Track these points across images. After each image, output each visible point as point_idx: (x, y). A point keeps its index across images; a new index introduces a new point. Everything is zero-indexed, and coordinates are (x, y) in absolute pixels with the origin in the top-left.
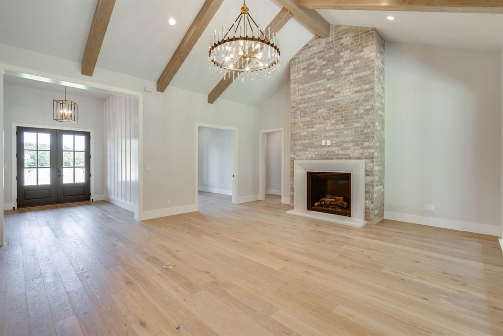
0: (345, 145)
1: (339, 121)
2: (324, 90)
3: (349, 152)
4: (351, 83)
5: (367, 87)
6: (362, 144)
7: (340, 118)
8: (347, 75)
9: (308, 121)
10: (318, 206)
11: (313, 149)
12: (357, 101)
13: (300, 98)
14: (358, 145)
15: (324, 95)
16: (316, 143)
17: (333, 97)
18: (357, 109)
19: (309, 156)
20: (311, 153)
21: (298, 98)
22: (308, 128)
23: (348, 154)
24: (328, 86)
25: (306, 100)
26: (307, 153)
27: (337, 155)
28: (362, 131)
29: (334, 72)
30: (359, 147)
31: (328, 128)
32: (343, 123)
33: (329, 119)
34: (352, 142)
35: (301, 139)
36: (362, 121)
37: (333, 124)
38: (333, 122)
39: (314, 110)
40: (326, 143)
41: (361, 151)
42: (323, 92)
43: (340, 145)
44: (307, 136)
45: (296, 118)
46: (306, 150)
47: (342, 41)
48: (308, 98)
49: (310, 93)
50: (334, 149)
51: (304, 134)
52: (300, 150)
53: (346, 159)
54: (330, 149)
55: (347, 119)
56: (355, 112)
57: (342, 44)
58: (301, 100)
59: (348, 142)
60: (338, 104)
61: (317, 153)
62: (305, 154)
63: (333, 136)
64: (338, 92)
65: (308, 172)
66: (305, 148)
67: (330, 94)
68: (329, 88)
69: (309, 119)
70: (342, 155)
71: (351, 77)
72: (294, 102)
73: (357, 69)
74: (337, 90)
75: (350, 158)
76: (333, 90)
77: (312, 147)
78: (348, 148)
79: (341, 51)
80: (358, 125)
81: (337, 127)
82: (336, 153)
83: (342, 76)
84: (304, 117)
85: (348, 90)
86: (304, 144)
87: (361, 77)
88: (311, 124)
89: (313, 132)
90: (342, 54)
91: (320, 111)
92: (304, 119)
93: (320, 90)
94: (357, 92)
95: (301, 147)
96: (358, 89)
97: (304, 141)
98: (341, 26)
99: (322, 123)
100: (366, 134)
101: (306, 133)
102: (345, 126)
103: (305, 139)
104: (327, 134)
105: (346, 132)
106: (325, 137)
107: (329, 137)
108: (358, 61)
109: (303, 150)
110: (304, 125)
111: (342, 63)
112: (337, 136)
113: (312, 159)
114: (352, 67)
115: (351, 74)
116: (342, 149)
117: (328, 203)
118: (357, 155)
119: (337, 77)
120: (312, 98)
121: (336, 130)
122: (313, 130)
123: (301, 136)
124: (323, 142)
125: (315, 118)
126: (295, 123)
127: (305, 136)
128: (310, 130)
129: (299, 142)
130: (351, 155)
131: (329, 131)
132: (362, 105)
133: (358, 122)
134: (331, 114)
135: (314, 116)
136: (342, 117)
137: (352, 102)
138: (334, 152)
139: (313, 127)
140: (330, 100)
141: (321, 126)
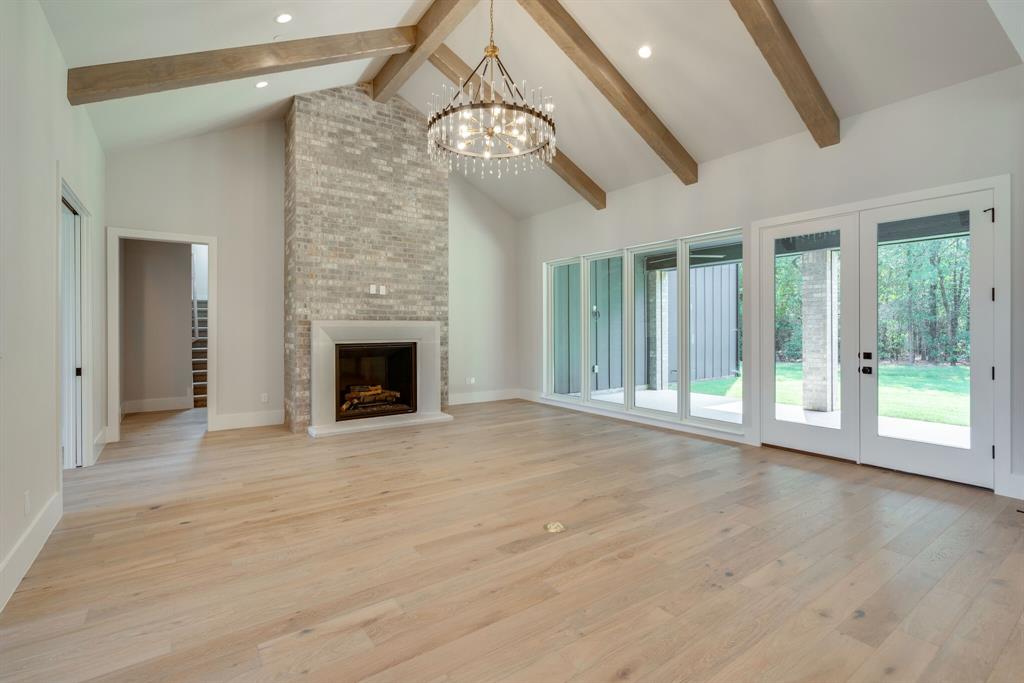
0: (410, 297)
1: (400, 255)
2: (375, 194)
3: (415, 308)
4: (419, 200)
5: (440, 214)
6: (433, 298)
7: (402, 252)
8: (412, 184)
9: (341, 244)
10: (348, 409)
11: (352, 300)
12: (427, 232)
13: (322, 190)
14: (428, 299)
15: (374, 203)
16: (359, 289)
17: (390, 212)
18: (427, 243)
19: (343, 312)
20: (347, 306)
21: (317, 189)
22: (340, 256)
23: (415, 313)
24: (382, 189)
25: (336, 200)
26: (337, 306)
27: (397, 312)
28: (434, 279)
29: (390, 170)
30: (430, 302)
31: (381, 264)
32: (405, 261)
33: (382, 248)
34: (420, 293)
35: (324, 277)
36: (433, 262)
37: (389, 259)
38: (390, 255)
39: (354, 224)
40: (378, 290)
41: (433, 308)
42: (373, 198)
43: (402, 295)
44: (338, 272)
45: (311, 230)
46: (336, 301)
47: (405, 125)
48: (341, 198)
49: (345, 189)
50: (391, 302)
51: (330, 266)
52: (324, 300)
53: (411, 319)
54: (384, 302)
55: (412, 256)
56: (424, 247)
57: (405, 130)
58: (322, 195)
59: (414, 292)
60: (399, 228)
61: (359, 307)
62: (333, 308)
63: (389, 279)
64: (398, 208)
65: (337, 345)
66: (333, 295)
67: (386, 206)
68: (384, 195)
69: (342, 239)
70: (405, 313)
71: (419, 190)
72: (305, 194)
73: (427, 181)
74: (396, 203)
75: (417, 319)
76: (390, 201)
77: (349, 296)
78: (414, 303)
79: (404, 141)
80: (427, 268)
81: (397, 265)
82: (396, 308)
83: (405, 182)
84: (332, 232)
85: (414, 210)
86: (330, 289)
87: (432, 198)
88: (345, 250)
89: (352, 266)
90: (405, 146)
91: (366, 230)
92: (331, 237)
93: (367, 192)
94: (426, 217)
95: (325, 294)
96: (428, 213)
97: (331, 282)
98: (403, 99)
99: (370, 253)
100: (439, 283)
101: (336, 267)
102: (410, 266)
103: (333, 278)
104: (380, 275)
105: (410, 276)
106: (376, 280)
107: (384, 281)
108: (428, 171)
109: (329, 300)
110: (331, 249)
111: (405, 162)
112: (397, 282)
113: (348, 318)
114: (420, 176)
115: (420, 186)
116: (404, 303)
118: (427, 314)
119: (397, 181)
120: (349, 199)
121: (396, 270)
122: (352, 262)
123: (323, 270)
124: (373, 290)
125: (356, 240)
126: (309, 241)
127: (332, 271)
128: (343, 261)
129: (319, 282)
130: (419, 314)
131: (383, 269)
132: (433, 239)
133: (428, 263)
134: (387, 240)
135: (354, 236)
136: (405, 250)
137: (419, 231)
138: (391, 307)
139: (352, 257)
140: (384, 216)
141: (368, 258)
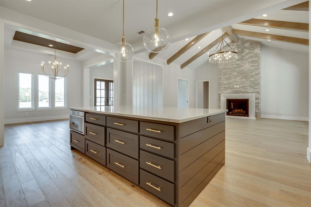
0: (246, 88)
1: (243, 77)
2: (236, 65)
3: (248, 90)
4: (249, 63)
5: (256, 64)
6: (254, 87)
7: (244, 77)
8: (247, 59)
9: (228, 77)
10: (231, 113)
11: (230, 89)
12: (252, 70)
13: (223, 67)
14: (252, 88)
15: (236, 67)
16: (232, 87)
17: (240, 68)
18: (252, 73)
19: (228, 92)
20: (229, 91)
21: (222, 67)
22: (228, 80)
23: (248, 91)
24: (238, 63)
25: (227, 68)
26: (227, 91)
27: (242, 92)
28: (254, 82)
29: (240, 57)
30: (253, 89)
31: (237, 80)
32: (245, 79)
33: (238, 77)
34: (249, 86)
35: (224, 85)
36: (254, 78)
37: (240, 79)
38: (240, 78)
39: (231, 73)
40: (237, 87)
41: (254, 90)
42: (236, 66)
43: (244, 87)
44: (227, 84)
45: (221, 76)
46: (227, 90)
47: (245, 45)
48: (228, 68)
49: (229, 65)
50: (241, 89)
51: (225, 83)
52: (224, 90)
53: (246, 93)
54: (238, 89)
55: (247, 77)
56: (251, 74)
57: (245, 46)
59: (247, 86)
60: (243, 71)
61: (232, 91)
62: (226, 91)
63: (240, 84)
64: (243, 66)
65: (227, 99)
66: (226, 89)
67: (239, 67)
68: (238, 64)
69: (228, 76)
70: (244, 91)
71: (249, 60)
72: (220, 69)
73: (252, 57)
74: (242, 65)
75: (248, 93)
76: (240, 65)
77: (229, 88)
78: (248, 89)
79: (244, 49)
80: (252, 79)
81: (242, 80)
82: (242, 91)
83: (245, 59)
84: (226, 75)
85: (248, 65)
86: (225, 87)
87: (254, 61)
88: (229, 78)
89: (230, 82)
90: (245, 50)
91: (234, 73)
92: (225, 77)
93: (234, 65)
94: (251, 66)
95: (224, 89)
96: (252, 65)
97: (225, 86)
98: (244, 39)
99: (234, 78)
100: (256, 83)
101: (226, 83)
102: (246, 80)
103: (226, 85)
104: (237, 83)
105: (246, 82)
106: (237, 84)
107: (238, 84)
108: (252, 54)
109: (225, 90)
110: (225, 79)
111: (245, 54)
112: (242, 84)
113: (229, 93)
114: (249, 56)
115: (249, 59)
116: (245, 89)
117: (237, 112)
118: (252, 92)
119: (242, 60)
120: (229, 68)
121: (242, 81)
122: (230, 81)
123: (224, 84)
124: (235, 86)
125: (231, 76)
126: (221, 78)
127: (226, 84)
128: (228, 81)
129: (223, 86)
130: (249, 92)
131: (238, 82)
132: (254, 71)
133: (252, 78)
134: (239, 74)
135: (231, 75)
136: (244, 76)
137: (249, 70)
138: (240, 90)
139: (230, 80)
140: (238, 69)
141: (234, 80)
